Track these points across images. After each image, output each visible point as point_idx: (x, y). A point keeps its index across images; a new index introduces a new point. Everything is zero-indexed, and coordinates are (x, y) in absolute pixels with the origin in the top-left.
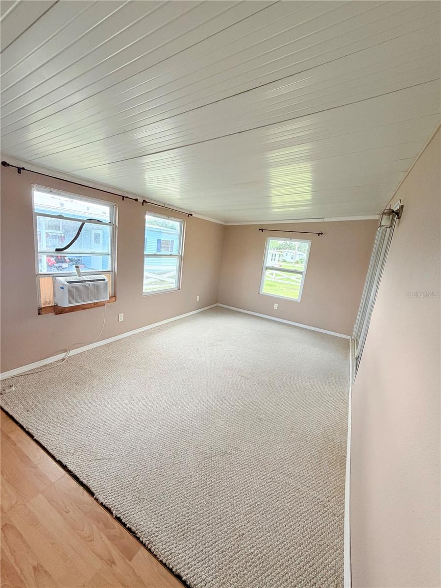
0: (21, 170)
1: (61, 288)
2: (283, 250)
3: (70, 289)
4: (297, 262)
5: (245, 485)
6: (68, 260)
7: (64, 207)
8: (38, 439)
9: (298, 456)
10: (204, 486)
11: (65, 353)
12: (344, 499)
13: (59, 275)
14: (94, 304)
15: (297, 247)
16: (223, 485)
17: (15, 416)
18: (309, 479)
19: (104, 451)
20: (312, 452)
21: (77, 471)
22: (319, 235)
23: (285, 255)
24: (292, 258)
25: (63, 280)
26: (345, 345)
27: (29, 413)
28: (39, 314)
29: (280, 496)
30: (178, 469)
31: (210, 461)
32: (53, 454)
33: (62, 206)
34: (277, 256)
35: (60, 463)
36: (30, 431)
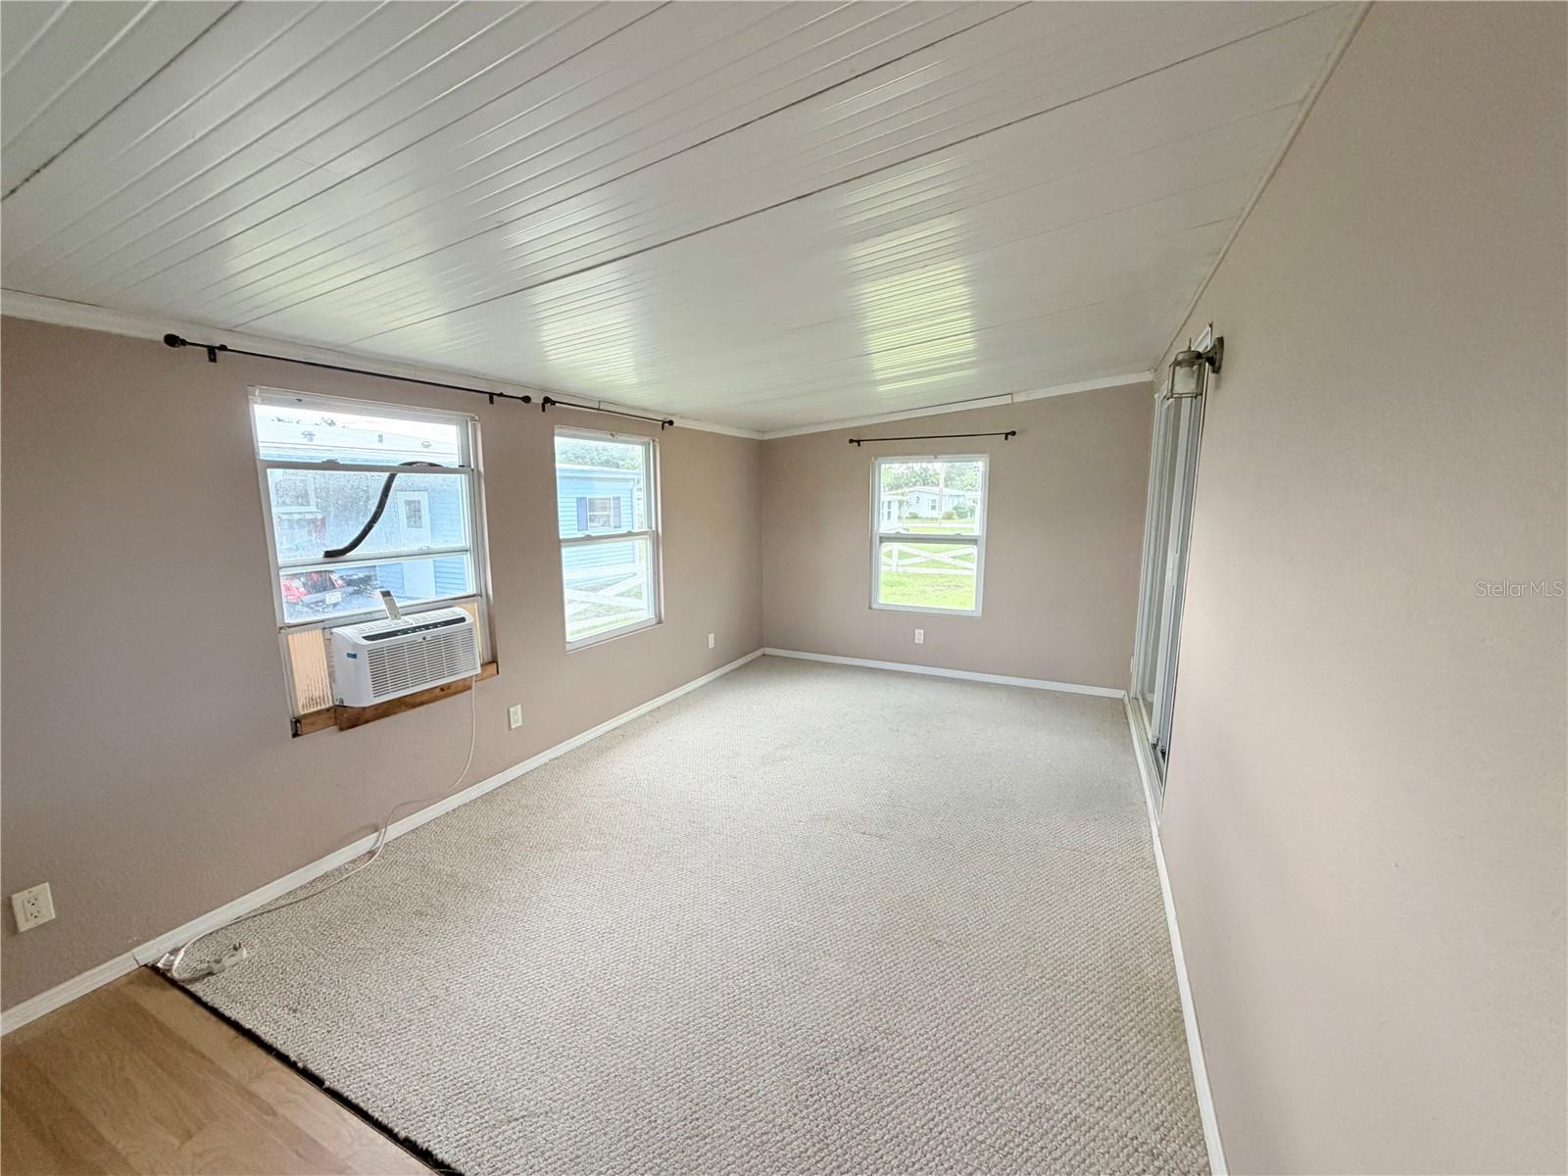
0: (216, 351)
1: (349, 655)
2: (906, 490)
3: (375, 657)
4: (949, 517)
5: (931, 1130)
6: (340, 582)
7: (315, 442)
8: (337, 1086)
9: (1056, 1027)
10: (821, 1150)
11: (376, 834)
12: (1201, 1127)
13: (341, 621)
14: (442, 688)
15: (942, 478)
16: (872, 1138)
17: (261, 1031)
18: (1097, 1087)
19: (527, 1093)
20: (1092, 1012)
21: (463, 1160)
22: (1006, 438)
23: (914, 501)
24: (933, 508)
25: (353, 634)
26: (1116, 714)
27: (298, 1015)
28: (295, 735)
29: (1032, 1144)
30: (742, 1112)
31: (825, 1077)
32: (385, 1121)
33: (311, 440)
34: (895, 506)
35: (409, 1145)
36: (312, 1067)
